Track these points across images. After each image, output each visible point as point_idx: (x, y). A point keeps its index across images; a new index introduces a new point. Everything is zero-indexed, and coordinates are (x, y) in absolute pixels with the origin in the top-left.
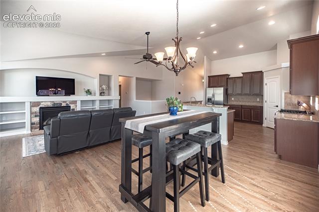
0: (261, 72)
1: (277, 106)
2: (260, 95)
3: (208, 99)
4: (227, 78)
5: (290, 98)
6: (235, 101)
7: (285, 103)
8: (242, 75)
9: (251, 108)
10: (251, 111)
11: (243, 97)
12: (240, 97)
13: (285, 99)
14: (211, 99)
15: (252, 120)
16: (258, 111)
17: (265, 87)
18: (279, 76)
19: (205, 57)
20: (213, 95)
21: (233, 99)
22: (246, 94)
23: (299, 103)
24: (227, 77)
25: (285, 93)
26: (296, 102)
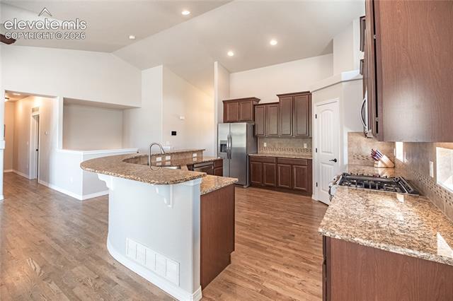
0: (308, 94)
1: (335, 161)
2: (307, 137)
3: (221, 145)
4: (254, 105)
5: (358, 144)
6: (268, 147)
7: (350, 154)
8: (277, 100)
9: (292, 163)
10: (292, 168)
11: (281, 141)
12: (276, 141)
13: (349, 146)
14: (226, 145)
15: (295, 187)
16: (304, 169)
17: (314, 121)
18: (337, 99)
19: (216, 63)
20: (230, 138)
21: (265, 145)
22: (284, 136)
23: (374, 154)
24: (255, 103)
25: (349, 133)
26: (369, 153)
